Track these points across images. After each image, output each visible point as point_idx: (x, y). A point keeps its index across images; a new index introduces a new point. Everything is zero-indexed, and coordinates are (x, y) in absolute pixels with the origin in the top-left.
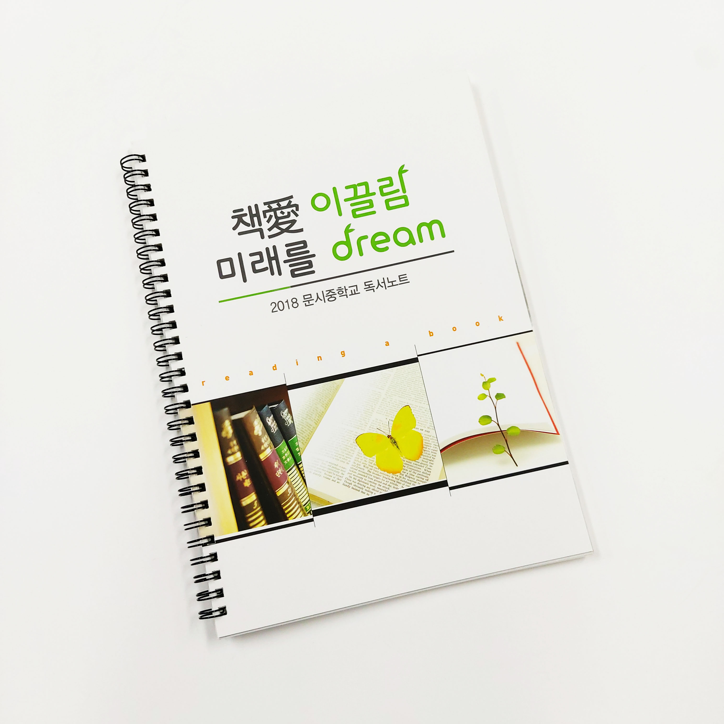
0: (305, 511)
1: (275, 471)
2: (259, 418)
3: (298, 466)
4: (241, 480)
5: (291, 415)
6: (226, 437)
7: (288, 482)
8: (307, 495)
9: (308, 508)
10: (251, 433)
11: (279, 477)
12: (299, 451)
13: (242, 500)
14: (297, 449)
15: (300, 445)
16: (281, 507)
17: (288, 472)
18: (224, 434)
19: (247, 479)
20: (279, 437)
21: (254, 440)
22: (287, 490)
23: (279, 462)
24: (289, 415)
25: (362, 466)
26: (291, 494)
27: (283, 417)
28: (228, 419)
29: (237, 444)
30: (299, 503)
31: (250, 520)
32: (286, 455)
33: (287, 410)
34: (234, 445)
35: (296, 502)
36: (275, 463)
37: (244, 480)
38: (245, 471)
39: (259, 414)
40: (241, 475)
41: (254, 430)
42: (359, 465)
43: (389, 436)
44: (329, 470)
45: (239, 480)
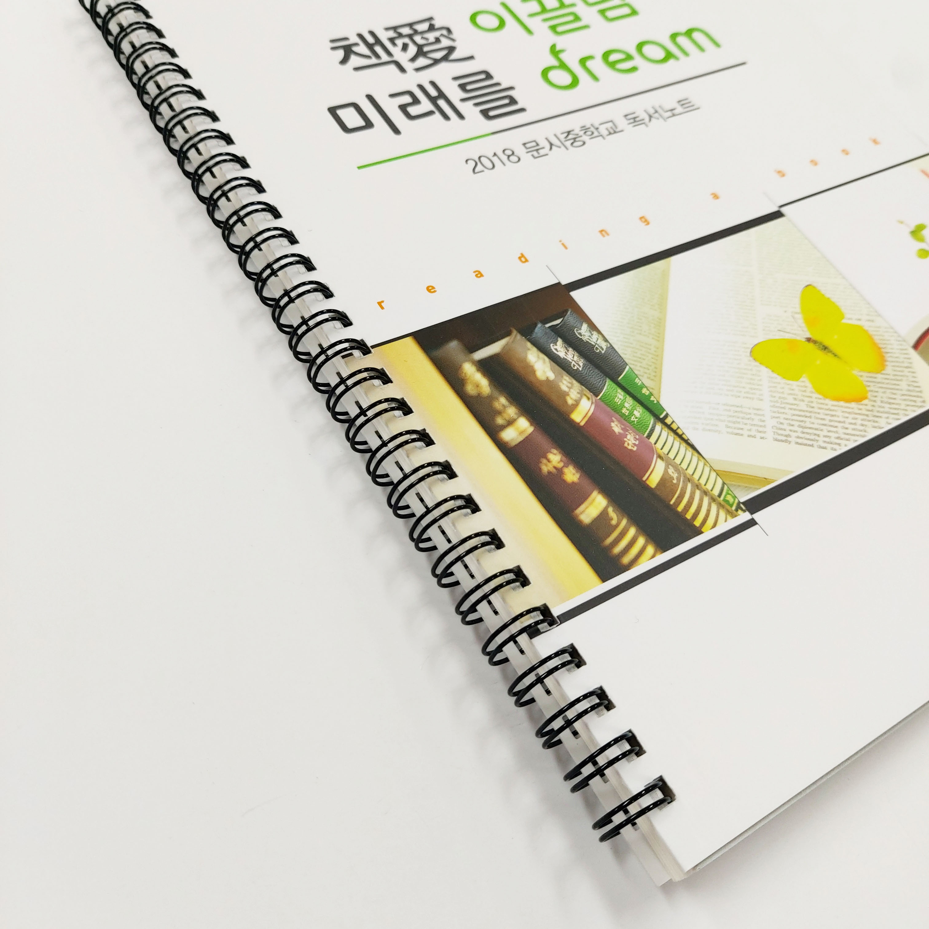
0: (728, 507)
1: (619, 440)
2: (535, 349)
3: (662, 421)
4: (554, 471)
5: (599, 332)
6: (479, 394)
7: (660, 457)
8: (713, 475)
9: (729, 498)
10: (532, 379)
11: (635, 449)
12: (651, 394)
13: (578, 511)
14: (644, 391)
15: (647, 382)
16: (672, 509)
17: (649, 436)
18: (470, 389)
19: (566, 466)
20: (595, 376)
21: (544, 389)
22: (666, 471)
23: (619, 421)
24: (595, 333)
25: (790, 400)
26: (678, 479)
27: (585, 338)
28: (466, 361)
29: (511, 403)
30: (705, 493)
31: (617, 550)
32: (626, 405)
33: (585, 326)
34: (504, 407)
35: (698, 493)
36: (613, 424)
37: (560, 471)
38: (555, 451)
39: (530, 340)
40: (549, 461)
41: (534, 372)
42: (784, 398)
43: (809, 340)
44: (731, 419)
45: (549, 473)
